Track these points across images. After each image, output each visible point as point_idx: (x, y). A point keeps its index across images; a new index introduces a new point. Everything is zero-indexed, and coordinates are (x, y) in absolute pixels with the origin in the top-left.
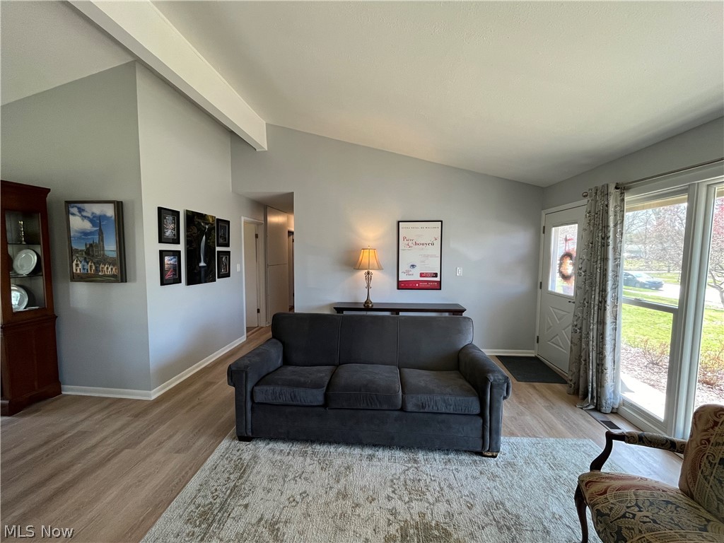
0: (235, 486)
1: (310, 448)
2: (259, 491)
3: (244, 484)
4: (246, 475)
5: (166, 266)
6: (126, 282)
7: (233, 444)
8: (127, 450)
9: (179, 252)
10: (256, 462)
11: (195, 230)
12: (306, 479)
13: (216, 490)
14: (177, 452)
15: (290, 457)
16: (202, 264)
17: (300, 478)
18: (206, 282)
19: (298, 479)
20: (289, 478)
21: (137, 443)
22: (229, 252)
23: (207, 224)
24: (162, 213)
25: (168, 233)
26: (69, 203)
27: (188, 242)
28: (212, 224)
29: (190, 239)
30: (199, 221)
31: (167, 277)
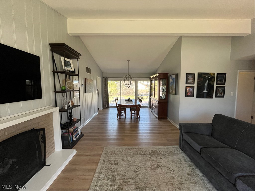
0: (165, 154)
1: (195, 167)
2: (167, 159)
3: (167, 155)
4: (170, 155)
5: (188, 91)
6: (177, 95)
7: (178, 148)
8: (162, 134)
9: (194, 87)
10: (176, 155)
11: (202, 79)
12: (179, 170)
13: (162, 151)
14: (167, 140)
15: (185, 163)
16: (205, 91)
17: (179, 168)
18: (207, 98)
19: (178, 167)
20: (176, 165)
21: (165, 134)
22: (225, 87)
23: (209, 76)
24: (188, 75)
25: (189, 81)
26: (170, 75)
27: (198, 84)
28: (213, 76)
29: (199, 82)
30: (205, 75)
31: (188, 95)
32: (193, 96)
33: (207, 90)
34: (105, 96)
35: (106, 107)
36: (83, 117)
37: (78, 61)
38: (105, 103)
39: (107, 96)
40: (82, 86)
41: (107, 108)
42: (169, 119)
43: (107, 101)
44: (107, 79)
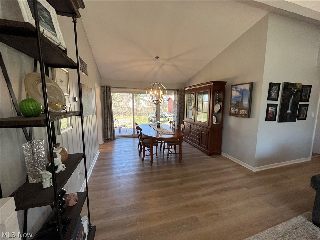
5: (269, 112)
6: (250, 118)
9: (277, 105)
11: (288, 93)
16: (289, 111)
18: (289, 121)
22: (308, 105)
23: (295, 89)
24: (272, 85)
25: (273, 95)
26: (232, 86)
27: (283, 100)
28: (299, 89)
29: (284, 97)
30: (291, 87)
31: (269, 117)
32: (275, 120)
33: (291, 110)
34: (107, 119)
35: (109, 138)
36: (80, 174)
37: (75, 22)
38: (106, 131)
39: (111, 120)
40: (75, 100)
41: (110, 140)
42: (224, 154)
43: (112, 128)
44: (110, 90)
